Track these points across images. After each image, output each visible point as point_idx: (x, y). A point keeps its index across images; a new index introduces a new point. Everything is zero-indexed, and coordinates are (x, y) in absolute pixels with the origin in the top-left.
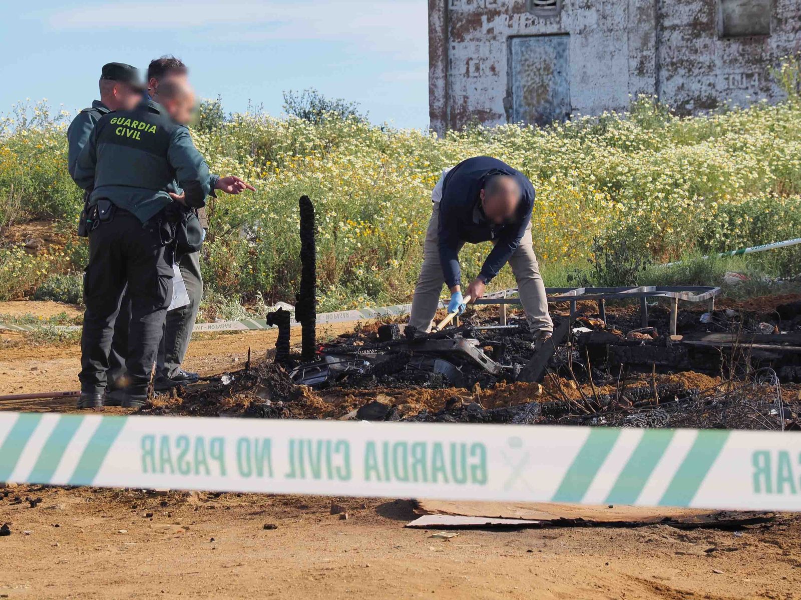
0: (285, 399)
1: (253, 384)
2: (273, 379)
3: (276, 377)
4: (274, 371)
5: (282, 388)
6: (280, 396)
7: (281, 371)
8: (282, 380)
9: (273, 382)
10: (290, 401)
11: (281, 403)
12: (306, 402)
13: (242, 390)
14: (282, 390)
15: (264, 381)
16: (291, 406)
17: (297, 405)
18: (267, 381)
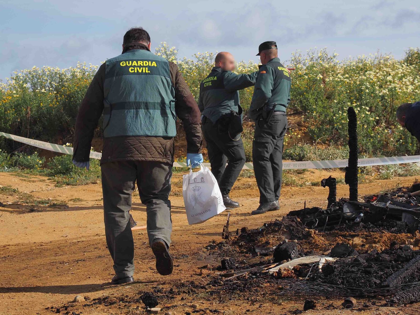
0: (299, 238)
1: (279, 229)
2: (291, 225)
3: (294, 224)
4: (293, 221)
5: (297, 231)
6: (296, 237)
7: (297, 221)
8: (298, 226)
9: (291, 228)
10: (302, 240)
11: (296, 241)
12: (311, 241)
13: (272, 232)
14: (298, 232)
15: (287, 227)
16: (302, 243)
17: (306, 242)
18: (288, 227)
